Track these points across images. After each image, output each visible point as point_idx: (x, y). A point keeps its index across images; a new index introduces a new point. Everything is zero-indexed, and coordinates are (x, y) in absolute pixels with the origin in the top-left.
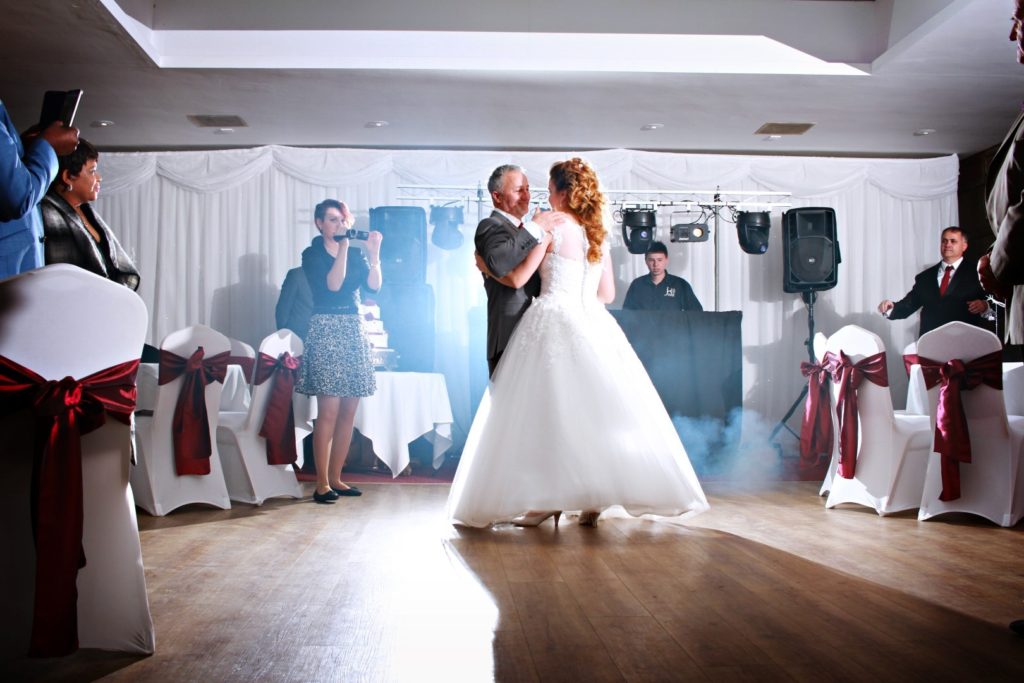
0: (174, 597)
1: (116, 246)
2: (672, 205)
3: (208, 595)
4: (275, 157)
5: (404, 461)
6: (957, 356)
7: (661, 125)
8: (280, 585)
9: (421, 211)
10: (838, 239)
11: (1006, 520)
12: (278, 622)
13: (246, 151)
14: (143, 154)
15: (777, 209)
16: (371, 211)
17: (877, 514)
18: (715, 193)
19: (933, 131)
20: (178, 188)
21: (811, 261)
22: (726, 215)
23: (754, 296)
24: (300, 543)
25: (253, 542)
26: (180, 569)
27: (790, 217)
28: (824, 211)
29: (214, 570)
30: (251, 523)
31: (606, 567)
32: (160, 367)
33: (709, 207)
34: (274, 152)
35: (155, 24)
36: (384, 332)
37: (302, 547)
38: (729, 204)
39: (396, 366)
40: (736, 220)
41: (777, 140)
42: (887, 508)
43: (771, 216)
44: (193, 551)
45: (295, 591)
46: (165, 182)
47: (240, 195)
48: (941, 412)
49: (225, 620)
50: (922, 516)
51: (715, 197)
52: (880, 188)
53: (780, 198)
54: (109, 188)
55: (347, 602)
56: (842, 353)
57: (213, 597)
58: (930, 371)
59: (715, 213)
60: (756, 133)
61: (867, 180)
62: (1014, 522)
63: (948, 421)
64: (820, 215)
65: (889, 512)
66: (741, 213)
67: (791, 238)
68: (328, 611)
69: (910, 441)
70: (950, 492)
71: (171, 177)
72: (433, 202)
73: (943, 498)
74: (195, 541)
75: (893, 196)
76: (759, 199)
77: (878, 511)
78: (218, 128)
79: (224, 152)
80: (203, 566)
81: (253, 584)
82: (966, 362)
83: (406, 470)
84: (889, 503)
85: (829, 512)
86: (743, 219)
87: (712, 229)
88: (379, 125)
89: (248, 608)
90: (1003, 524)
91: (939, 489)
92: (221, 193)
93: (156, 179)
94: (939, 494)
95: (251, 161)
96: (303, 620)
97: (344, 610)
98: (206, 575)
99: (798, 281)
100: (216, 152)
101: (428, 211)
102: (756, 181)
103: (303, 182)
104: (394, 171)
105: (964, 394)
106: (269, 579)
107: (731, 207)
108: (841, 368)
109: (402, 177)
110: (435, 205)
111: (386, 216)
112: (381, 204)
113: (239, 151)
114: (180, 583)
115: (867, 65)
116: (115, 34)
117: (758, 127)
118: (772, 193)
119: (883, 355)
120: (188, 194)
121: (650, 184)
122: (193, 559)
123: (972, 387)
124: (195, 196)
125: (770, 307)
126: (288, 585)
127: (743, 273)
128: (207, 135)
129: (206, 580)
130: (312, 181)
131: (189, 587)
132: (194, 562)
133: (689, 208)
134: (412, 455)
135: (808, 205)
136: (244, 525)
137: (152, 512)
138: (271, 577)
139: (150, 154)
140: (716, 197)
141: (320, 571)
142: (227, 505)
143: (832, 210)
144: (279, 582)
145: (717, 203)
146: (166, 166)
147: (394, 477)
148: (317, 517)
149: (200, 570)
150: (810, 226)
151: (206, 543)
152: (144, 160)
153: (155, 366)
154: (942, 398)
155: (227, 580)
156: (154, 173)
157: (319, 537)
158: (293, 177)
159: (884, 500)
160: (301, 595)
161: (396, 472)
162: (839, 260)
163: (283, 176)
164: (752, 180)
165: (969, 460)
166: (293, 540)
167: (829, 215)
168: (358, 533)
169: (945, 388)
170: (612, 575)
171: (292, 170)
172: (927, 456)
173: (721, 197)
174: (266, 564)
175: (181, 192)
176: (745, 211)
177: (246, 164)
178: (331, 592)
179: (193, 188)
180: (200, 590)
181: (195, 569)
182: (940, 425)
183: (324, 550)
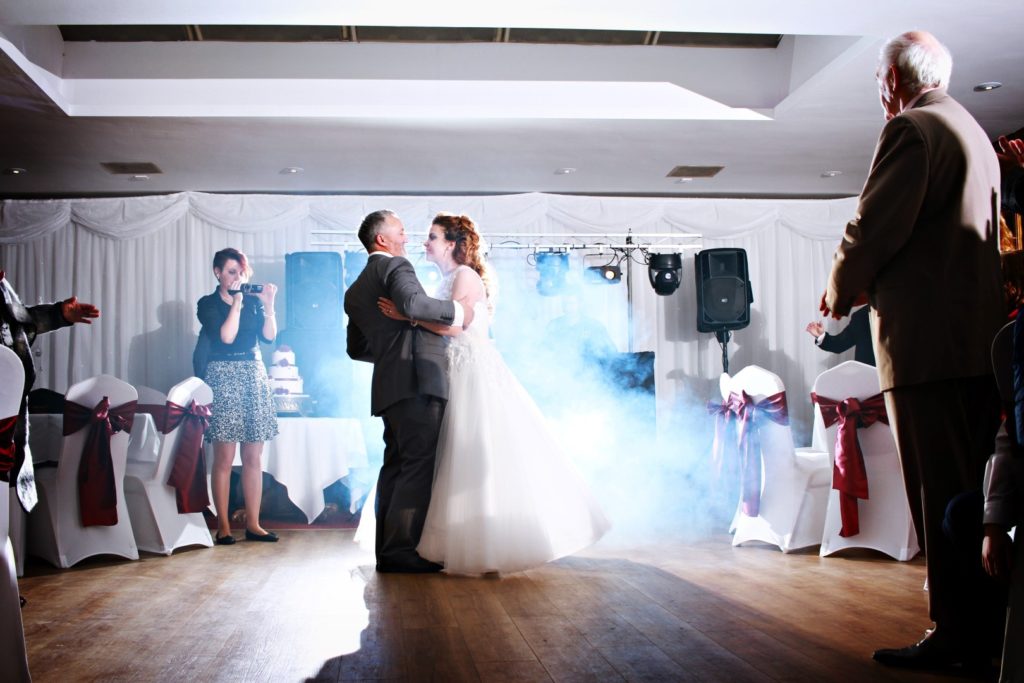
0: (64, 652)
1: (12, 296)
2: (584, 247)
3: (98, 648)
4: (192, 204)
5: (320, 507)
6: (854, 395)
7: (574, 170)
8: (174, 637)
9: (336, 256)
10: (750, 279)
11: (903, 554)
12: (164, 675)
13: (162, 197)
14: (57, 201)
15: (688, 251)
16: (287, 256)
17: (780, 551)
18: (627, 235)
19: (840, 173)
20: (93, 235)
21: (723, 301)
22: (639, 257)
23: (670, 336)
24: (202, 593)
25: (156, 593)
26: (75, 623)
27: (702, 258)
28: (735, 252)
29: (110, 623)
30: (156, 573)
31: (504, 612)
32: (65, 418)
33: (622, 250)
34: (190, 199)
35: (65, 73)
36: (299, 378)
37: (204, 597)
38: (641, 246)
39: (311, 411)
40: (648, 261)
41: (689, 183)
42: (790, 546)
43: (682, 257)
44: (92, 604)
45: (188, 643)
46: (80, 229)
47: (156, 242)
48: (839, 450)
49: (113, 674)
50: (824, 552)
51: (627, 239)
52: (791, 229)
53: (693, 240)
54: (22, 235)
55: (238, 653)
56: (744, 393)
57: (104, 650)
58: (828, 409)
59: (627, 255)
60: (668, 176)
61: (778, 221)
62: (911, 556)
63: (845, 458)
64: (731, 255)
65: (791, 548)
66: (653, 255)
67: (704, 278)
68: (217, 662)
69: (811, 478)
70: (850, 528)
71: (86, 224)
72: (346, 248)
73: (843, 534)
74: (96, 593)
75: (804, 237)
76: (673, 240)
77: (782, 549)
78: (131, 175)
79: (140, 198)
80: (99, 619)
81: (147, 636)
82: (861, 401)
83: (321, 515)
84: (793, 540)
85: (735, 550)
86: (655, 261)
87: (624, 271)
88: (294, 171)
89: (137, 661)
90: (901, 559)
91: (839, 525)
92: (137, 240)
93: (71, 226)
94: (839, 531)
95: (167, 208)
96: (191, 672)
97: (233, 661)
98: (101, 629)
99: (711, 320)
100: (132, 198)
101: (343, 256)
102: (671, 224)
103: (220, 228)
104: (310, 216)
105: (860, 432)
106: (164, 631)
107: (643, 249)
108: (744, 408)
109: (319, 223)
110: (350, 251)
111: (302, 261)
112: (299, 249)
113: (155, 198)
114: (73, 637)
115: (771, 110)
116: (22, 84)
117: (670, 169)
118: (686, 235)
119: (783, 394)
120: (103, 240)
121: (567, 227)
122: (90, 612)
123: (867, 425)
124: (111, 243)
125: (685, 346)
126: (181, 637)
127: (658, 313)
128: (122, 182)
129: (101, 634)
130: (229, 227)
131: (81, 641)
132: (89, 616)
133: (601, 251)
134: (327, 501)
135: (722, 246)
136: (150, 576)
137: (57, 564)
138: (166, 629)
139: (65, 201)
140: (629, 240)
141: (217, 622)
142: (135, 555)
143: (743, 251)
144: (174, 633)
145: (630, 246)
146: (81, 213)
147: (310, 523)
148: (225, 565)
149: (96, 624)
150: (722, 266)
151: (107, 595)
152: (59, 207)
153: (59, 417)
154: (839, 436)
155: (121, 633)
156: (69, 220)
157: (223, 586)
158: (209, 223)
159: (788, 537)
160: (193, 646)
161: (312, 518)
162: (750, 299)
163: (199, 223)
164: (667, 222)
165: (866, 496)
166: (195, 590)
167: (741, 255)
168: (262, 583)
169: (842, 426)
170: (507, 619)
171: (208, 216)
172: (828, 493)
173: (633, 240)
174: (163, 616)
175: (97, 239)
176: (656, 253)
177: (161, 211)
178: (223, 644)
179: (109, 235)
180: (92, 644)
181: (91, 622)
182: (838, 463)
183: (225, 600)
